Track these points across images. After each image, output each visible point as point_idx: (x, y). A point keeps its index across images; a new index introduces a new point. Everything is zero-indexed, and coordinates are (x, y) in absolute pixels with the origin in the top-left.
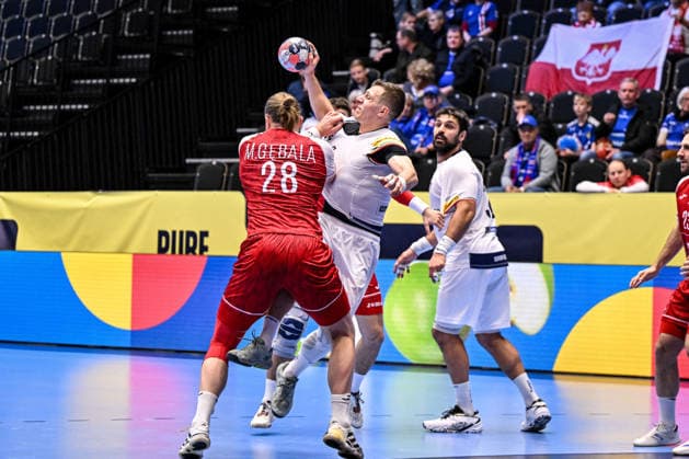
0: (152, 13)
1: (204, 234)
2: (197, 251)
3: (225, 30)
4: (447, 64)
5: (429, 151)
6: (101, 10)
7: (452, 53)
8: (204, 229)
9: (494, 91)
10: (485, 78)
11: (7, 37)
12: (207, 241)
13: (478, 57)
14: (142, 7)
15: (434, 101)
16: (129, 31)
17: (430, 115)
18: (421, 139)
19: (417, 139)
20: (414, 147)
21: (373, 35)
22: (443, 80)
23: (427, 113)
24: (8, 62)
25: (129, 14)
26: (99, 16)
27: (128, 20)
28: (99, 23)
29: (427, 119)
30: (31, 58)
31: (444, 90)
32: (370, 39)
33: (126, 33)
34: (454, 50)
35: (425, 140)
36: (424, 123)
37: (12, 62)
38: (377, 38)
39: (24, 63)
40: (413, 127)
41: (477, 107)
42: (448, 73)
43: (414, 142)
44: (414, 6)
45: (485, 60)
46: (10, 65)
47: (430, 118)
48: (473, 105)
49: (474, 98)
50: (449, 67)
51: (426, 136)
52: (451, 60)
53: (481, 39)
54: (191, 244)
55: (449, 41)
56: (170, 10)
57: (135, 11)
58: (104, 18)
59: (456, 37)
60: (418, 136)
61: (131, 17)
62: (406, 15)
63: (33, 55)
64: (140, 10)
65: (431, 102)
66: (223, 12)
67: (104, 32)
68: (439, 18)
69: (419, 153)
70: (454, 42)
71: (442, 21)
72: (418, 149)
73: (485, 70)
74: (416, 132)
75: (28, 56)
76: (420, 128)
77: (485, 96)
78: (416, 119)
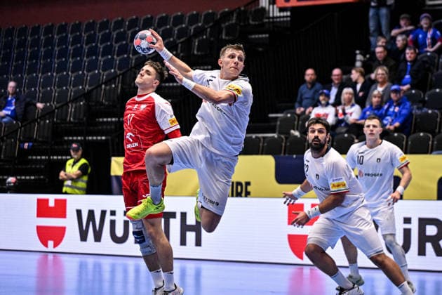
0: (212, 39)
1: (248, 184)
2: (243, 194)
3: (260, 49)
4: (406, 70)
5: (395, 128)
6: (179, 38)
7: (409, 64)
8: (248, 180)
9: (438, 88)
10: (431, 79)
11: (118, 56)
12: (249, 188)
13: (427, 66)
14: (206, 35)
15: (398, 95)
16: (198, 51)
17: (395, 104)
18: (390, 120)
19: (387, 120)
20: (386, 125)
21: (358, 52)
22: (404, 81)
23: (393, 103)
24: (118, 72)
25: (197, 40)
26: (178, 41)
27: (197, 44)
28: (177, 45)
29: (393, 107)
30: (133, 70)
31: (405, 88)
32: (356, 54)
33: (196, 52)
34: (410, 62)
35: (393, 120)
36: (391, 110)
37: (122, 72)
38: (360, 53)
39: (129, 73)
40: (384, 112)
41: (426, 98)
42: (407, 77)
43: (385, 122)
44: (384, 33)
45: (432, 67)
46: (120, 74)
47: (395, 106)
48: (424, 97)
49: (424, 92)
50: (408, 73)
51: (393, 118)
52: (409, 68)
53: (429, 54)
54: (239, 190)
55: (407, 56)
56: (224, 37)
57: (201, 38)
58: (181, 43)
59: (412, 53)
60: (388, 118)
61: (199, 41)
62: (380, 38)
63: (135, 67)
64: (205, 37)
65: (396, 96)
66: (259, 38)
67: (181, 52)
68: (403, 40)
69: (389, 129)
70: (410, 57)
71: (405, 42)
72: (388, 127)
73: (432, 74)
74: (386, 115)
75: (132, 68)
76: (389, 113)
77: (432, 91)
78: (386, 107)
